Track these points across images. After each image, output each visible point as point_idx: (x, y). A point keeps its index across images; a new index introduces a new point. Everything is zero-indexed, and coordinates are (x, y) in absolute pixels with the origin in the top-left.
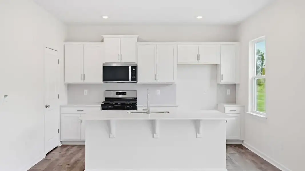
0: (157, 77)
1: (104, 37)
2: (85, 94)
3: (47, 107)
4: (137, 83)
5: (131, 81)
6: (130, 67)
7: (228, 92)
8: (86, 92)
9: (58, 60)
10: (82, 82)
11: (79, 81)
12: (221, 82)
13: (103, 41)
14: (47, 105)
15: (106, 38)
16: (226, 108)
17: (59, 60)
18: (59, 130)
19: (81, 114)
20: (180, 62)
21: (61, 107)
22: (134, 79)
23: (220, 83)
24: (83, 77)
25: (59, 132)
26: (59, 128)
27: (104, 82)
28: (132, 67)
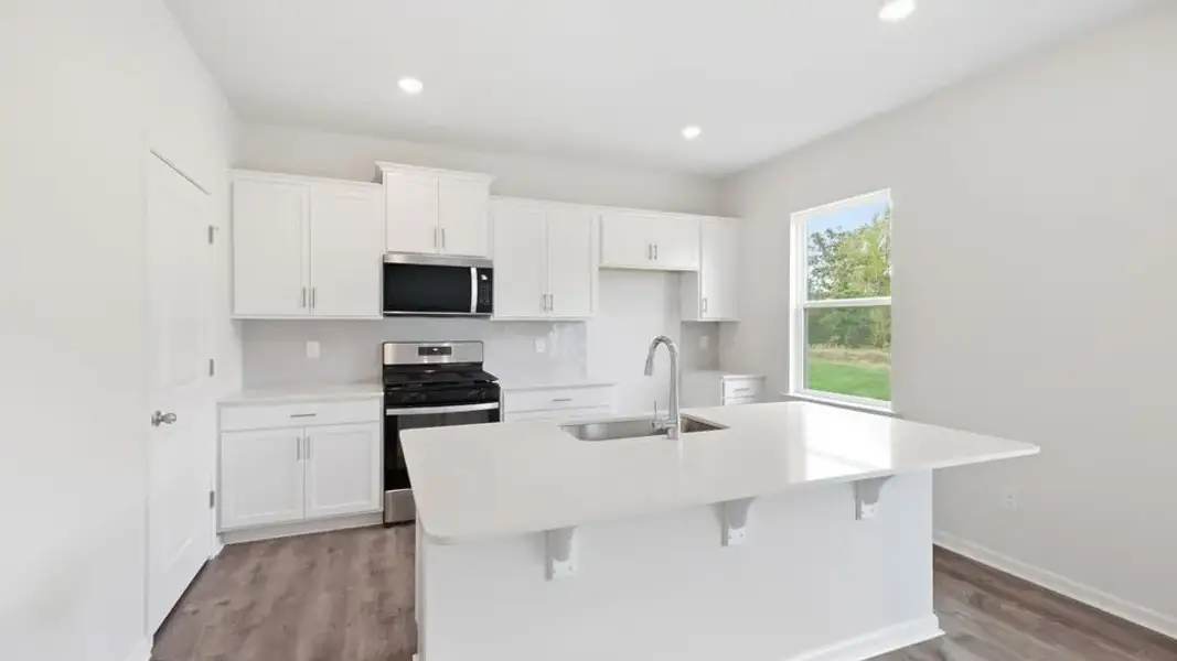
0: (546, 301)
1: (382, 169)
2: (309, 355)
3: (162, 423)
4: (492, 319)
5: (477, 311)
6: (474, 271)
7: (704, 341)
8: (313, 348)
9: (211, 229)
10: (303, 313)
11: (291, 309)
12: (701, 317)
13: (379, 179)
14: (159, 414)
15: (392, 174)
16: (727, 383)
17: (215, 232)
18: (212, 494)
19: (304, 427)
20: (607, 263)
21: (220, 405)
22: (486, 307)
23: (699, 320)
24: (308, 297)
25: (212, 504)
26: (214, 489)
27: (385, 315)
28: (478, 269)
